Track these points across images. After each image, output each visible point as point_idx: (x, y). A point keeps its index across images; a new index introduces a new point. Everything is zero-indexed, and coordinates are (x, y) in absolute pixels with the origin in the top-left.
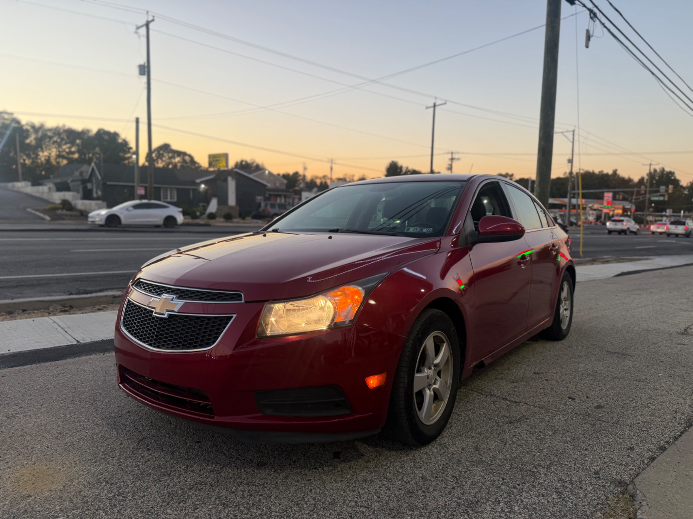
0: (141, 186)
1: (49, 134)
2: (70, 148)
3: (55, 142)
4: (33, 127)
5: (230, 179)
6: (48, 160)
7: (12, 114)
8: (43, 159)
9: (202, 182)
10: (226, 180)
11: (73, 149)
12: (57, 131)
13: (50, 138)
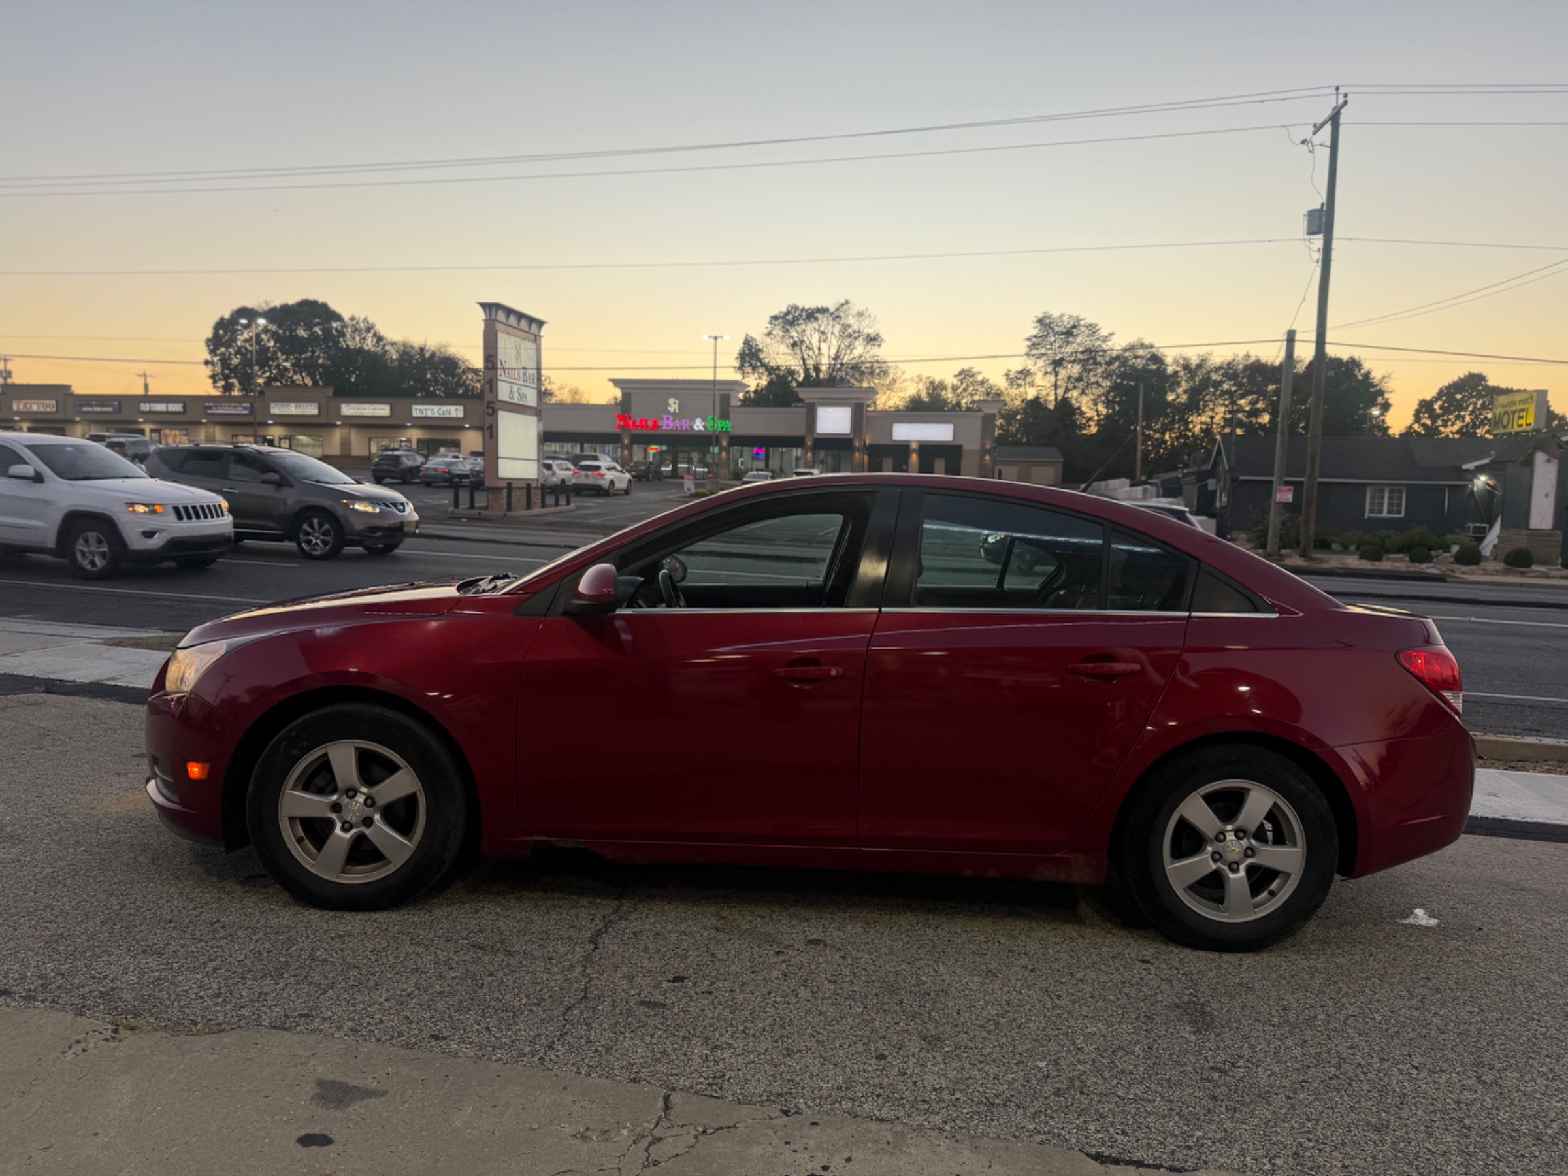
0: (1287, 483)
1: (1214, 377)
2: (1253, 403)
3: (1224, 393)
4: (1186, 367)
5: (1540, 458)
6: (1207, 431)
7: (1152, 346)
8: (1197, 429)
9: (1480, 470)
10: (1529, 463)
11: (1260, 405)
12: (1229, 371)
13: (1217, 384)
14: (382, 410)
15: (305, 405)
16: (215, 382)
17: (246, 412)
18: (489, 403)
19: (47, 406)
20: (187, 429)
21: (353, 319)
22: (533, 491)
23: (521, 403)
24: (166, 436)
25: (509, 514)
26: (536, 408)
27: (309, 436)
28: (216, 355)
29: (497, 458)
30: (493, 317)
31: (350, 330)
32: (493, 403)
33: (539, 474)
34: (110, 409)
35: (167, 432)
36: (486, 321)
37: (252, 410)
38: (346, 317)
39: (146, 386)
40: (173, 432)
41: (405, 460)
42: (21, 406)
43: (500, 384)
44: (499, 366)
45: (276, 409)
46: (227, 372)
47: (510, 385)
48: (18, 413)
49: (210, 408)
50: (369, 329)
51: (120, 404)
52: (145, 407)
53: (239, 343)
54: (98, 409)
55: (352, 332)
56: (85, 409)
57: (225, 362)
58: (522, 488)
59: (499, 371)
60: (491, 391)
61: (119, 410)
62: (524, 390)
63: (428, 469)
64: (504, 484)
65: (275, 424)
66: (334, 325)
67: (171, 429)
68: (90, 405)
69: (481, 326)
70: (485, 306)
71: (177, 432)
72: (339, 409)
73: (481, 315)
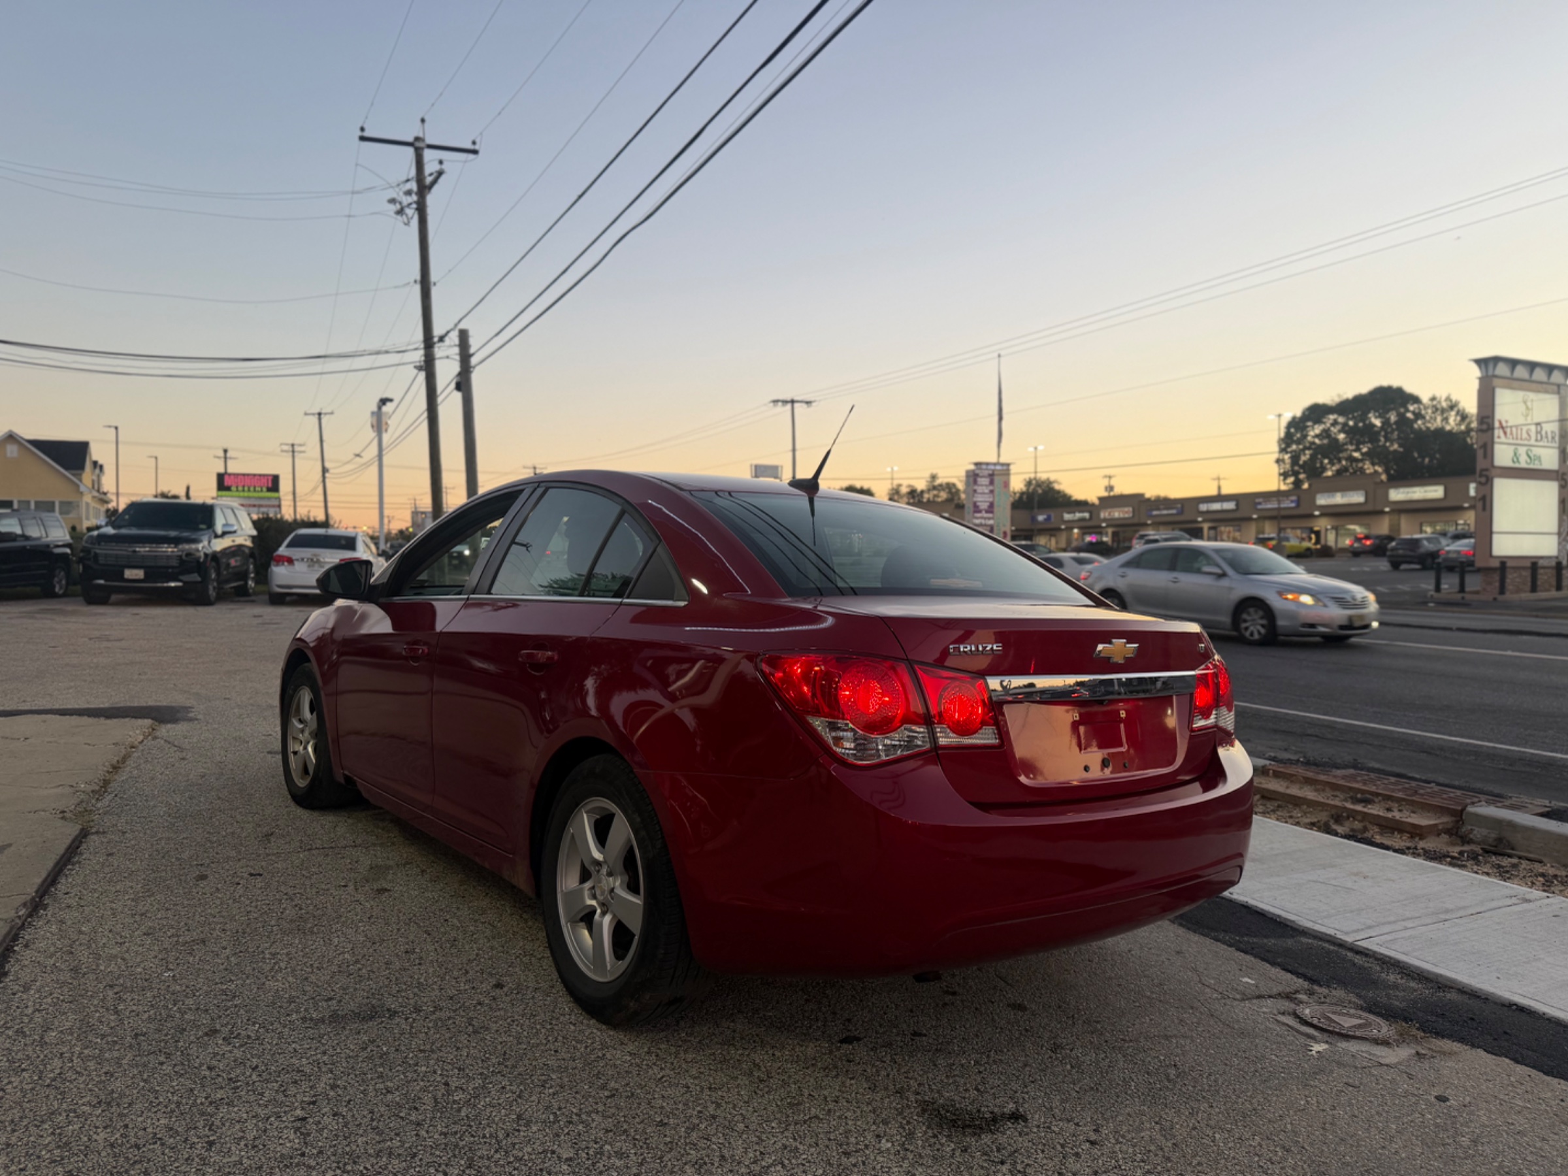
14: (1435, 492)
15: (1351, 493)
16: (1285, 479)
17: (1293, 505)
18: (1482, 470)
19: (1127, 512)
20: (1239, 526)
21: (1433, 399)
22: (1541, 571)
23: (1531, 466)
24: (1221, 533)
25: (1500, 598)
26: (1557, 472)
27: (1361, 525)
28: (1287, 453)
29: (1491, 533)
30: (1490, 373)
31: (1430, 411)
32: (1487, 470)
33: (1559, 551)
34: (1174, 511)
35: (1223, 529)
36: (1481, 379)
37: (1298, 502)
38: (1425, 399)
39: (1219, 488)
40: (1228, 529)
41: (1425, 543)
42: (1107, 514)
43: (1497, 448)
44: (1497, 424)
45: (1322, 500)
46: (1296, 468)
47: (1513, 448)
48: (1105, 520)
49: (1260, 503)
50: (1452, 407)
51: (1183, 507)
52: (1203, 507)
53: (1309, 438)
54: (1165, 512)
55: (1433, 413)
56: (1155, 513)
57: (1295, 459)
58: (1524, 568)
59: (1497, 432)
60: (1485, 456)
61: (1181, 512)
62: (1536, 451)
63: (1448, 552)
64: (1496, 564)
65: (1322, 515)
66: (1411, 408)
67: (1226, 526)
68: (1158, 509)
69: (1475, 385)
70: (1480, 362)
71: (1231, 529)
72: (1387, 495)
73: (1476, 372)
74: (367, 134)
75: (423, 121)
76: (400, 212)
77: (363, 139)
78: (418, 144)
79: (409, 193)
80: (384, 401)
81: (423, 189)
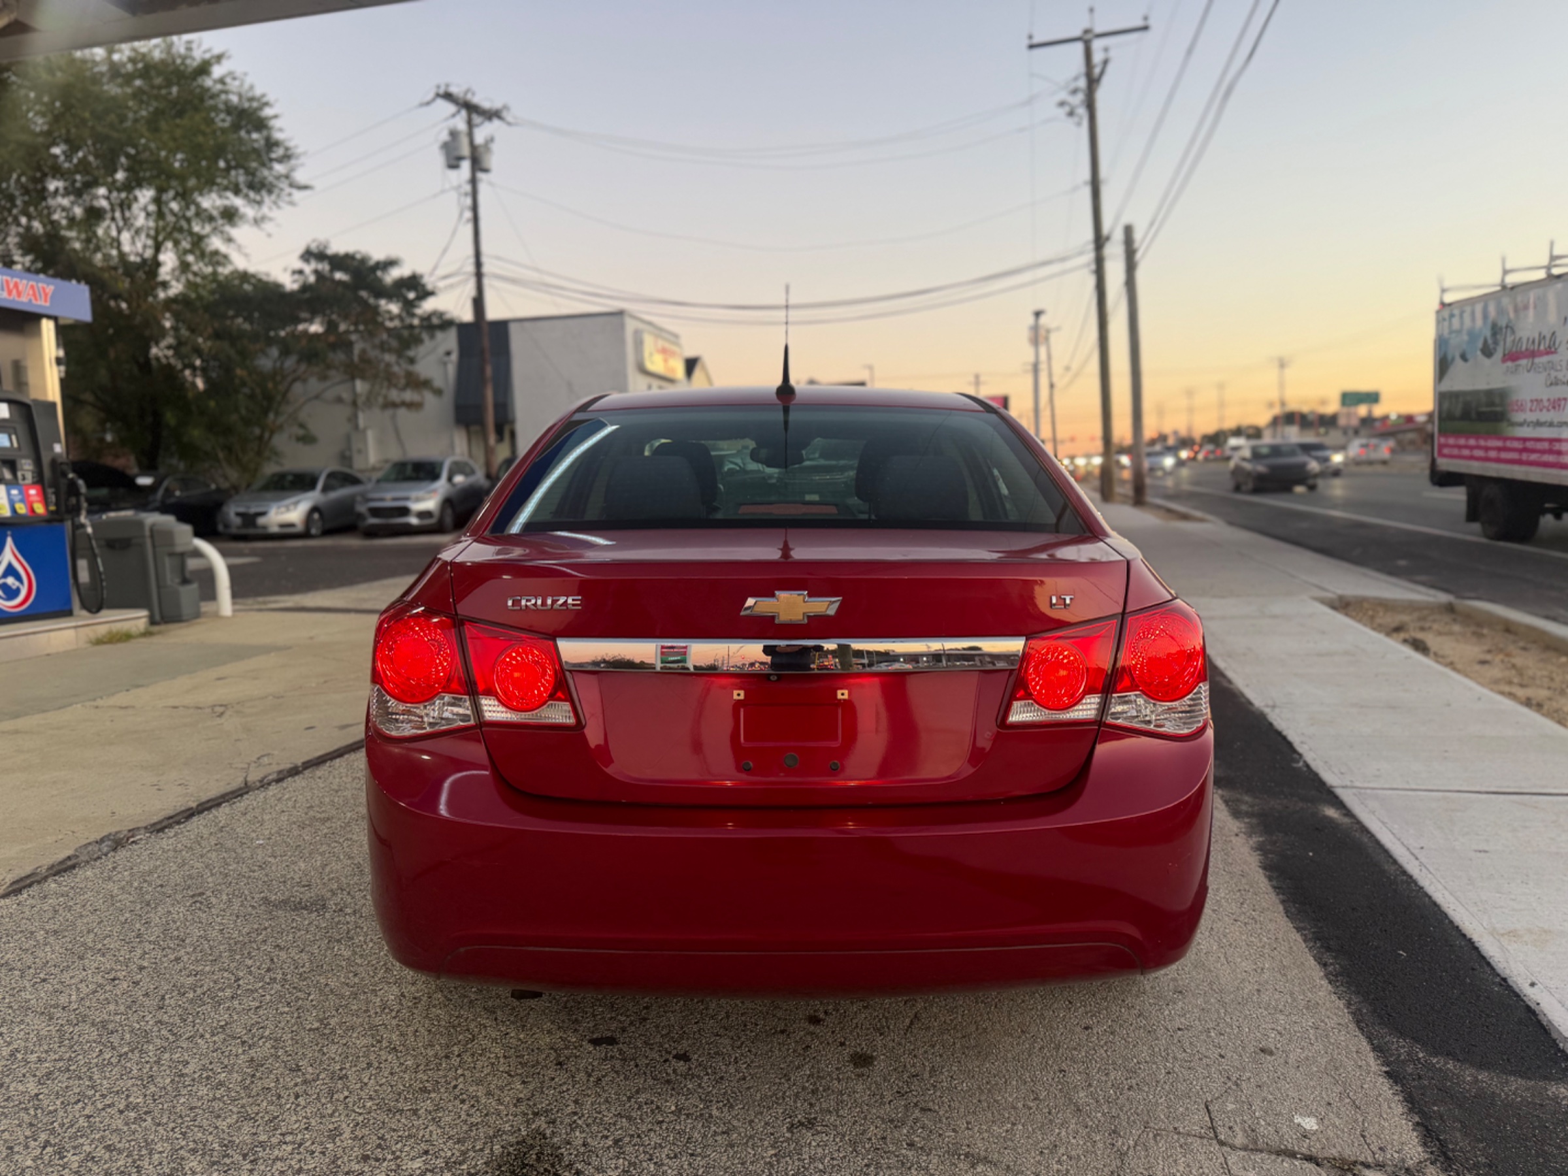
74: (1036, 40)
75: (1091, 10)
76: (1071, 114)
77: (1032, 47)
78: (1088, 36)
79: (1074, 92)
80: (1038, 314)
81: (1093, 82)
